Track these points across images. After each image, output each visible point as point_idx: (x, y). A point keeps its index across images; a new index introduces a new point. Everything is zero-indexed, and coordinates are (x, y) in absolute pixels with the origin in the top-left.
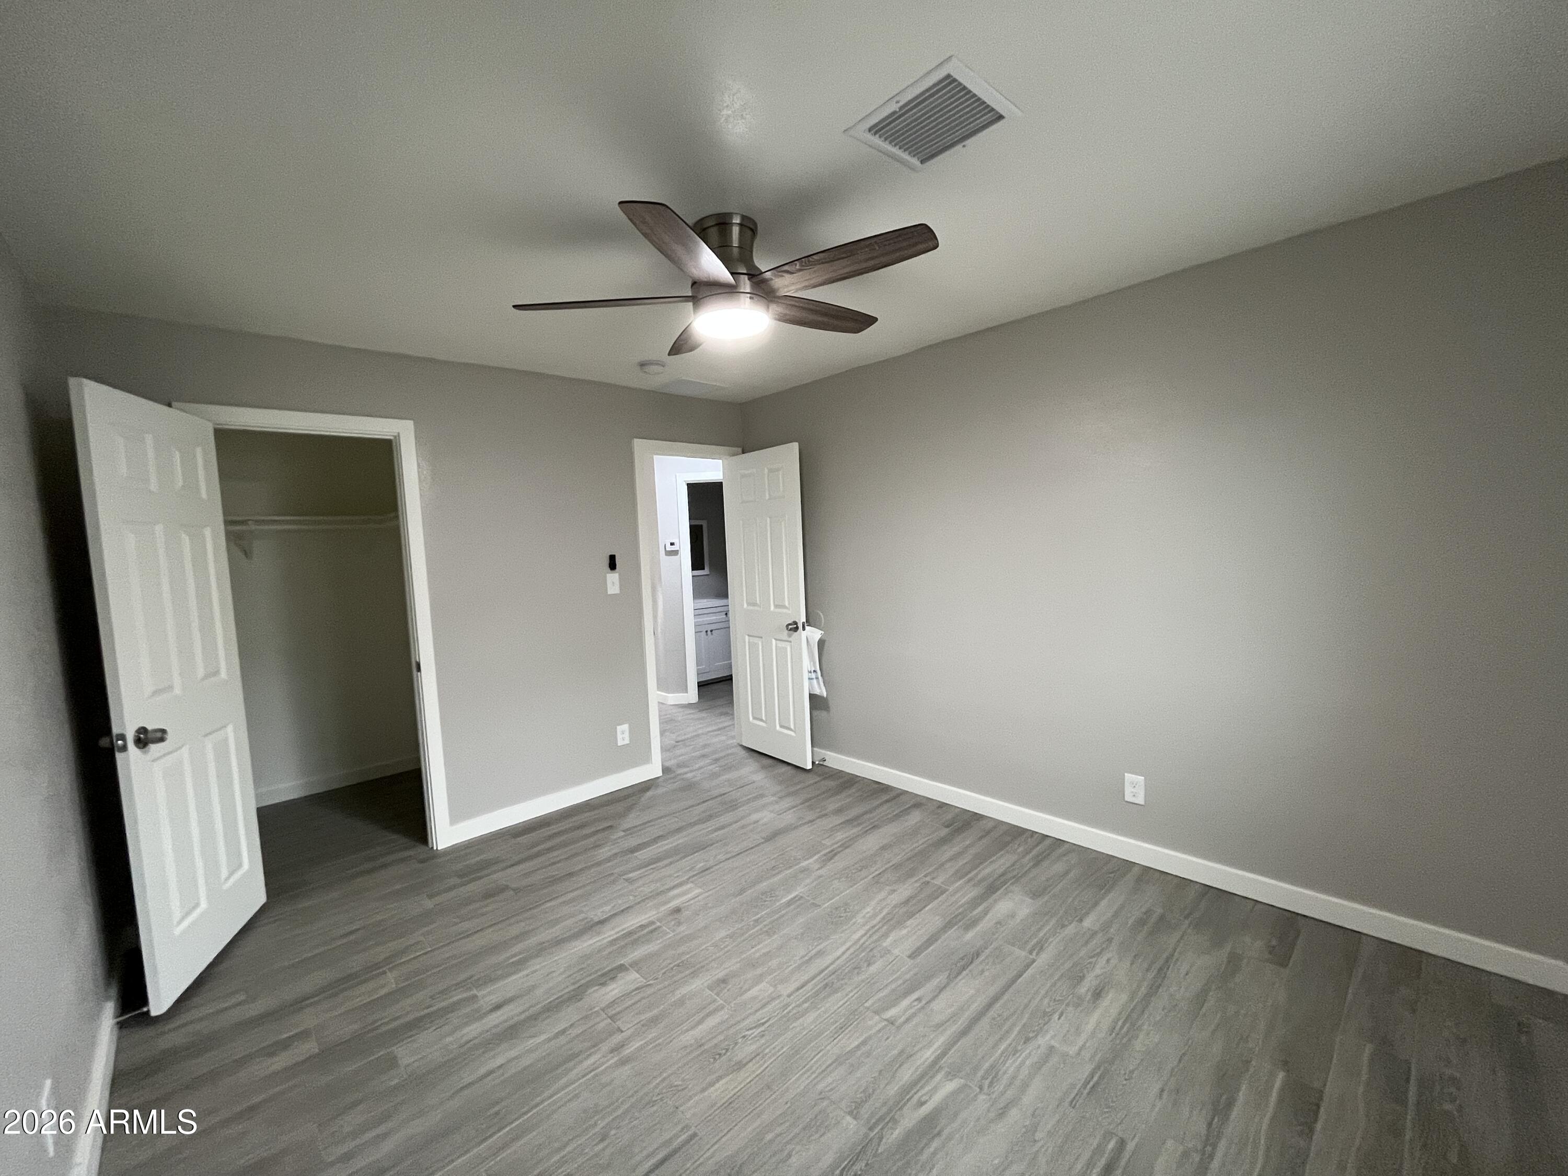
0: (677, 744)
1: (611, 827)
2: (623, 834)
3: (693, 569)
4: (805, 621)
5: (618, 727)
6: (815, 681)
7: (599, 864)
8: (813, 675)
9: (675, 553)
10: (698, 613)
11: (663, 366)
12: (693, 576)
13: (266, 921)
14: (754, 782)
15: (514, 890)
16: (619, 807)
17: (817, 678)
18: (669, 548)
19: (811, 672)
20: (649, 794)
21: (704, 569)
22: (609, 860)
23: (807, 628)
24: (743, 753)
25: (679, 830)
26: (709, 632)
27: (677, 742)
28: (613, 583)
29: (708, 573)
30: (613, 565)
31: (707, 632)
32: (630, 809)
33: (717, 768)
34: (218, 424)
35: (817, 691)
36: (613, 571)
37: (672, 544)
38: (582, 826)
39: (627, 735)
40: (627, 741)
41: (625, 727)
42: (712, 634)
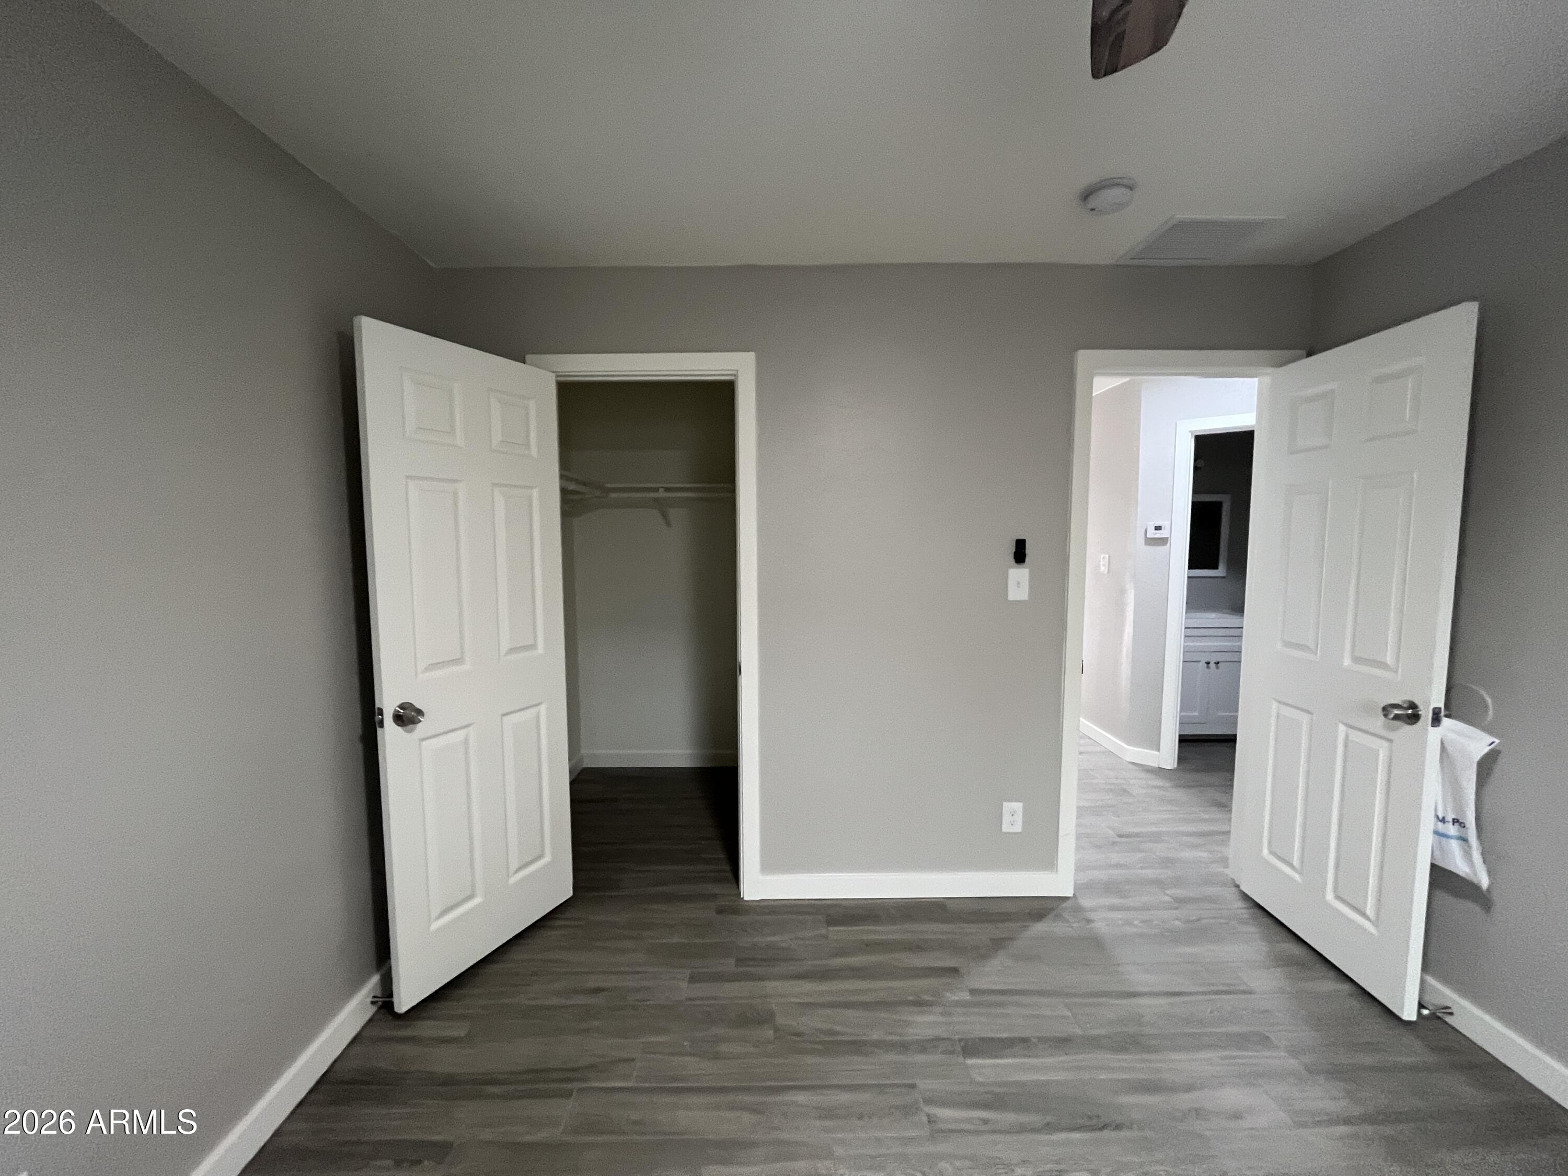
0: (1118, 839)
1: (955, 971)
2: (966, 996)
3: (1190, 567)
4: (1442, 705)
5: (1005, 804)
6: (1455, 845)
7: (904, 1047)
8: (1452, 830)
9: (1163, 541)
10: (1190, 632)
11: (1131, 188)
12: (1189, 577)
13: (562, 923)
14: (1251, 992)
15: (776, 1030)
16: (980, 933)
17: (1464, 839)
18: (1152, 533)
19: (1443, 820)
20: (1039, 928)
21: (1216, 568)
22: (924, 1046)
23: (1446, 722)
24: (1239, 905)
25: (1063, 1043)
26: (1212, 665)
27: (1120, 836)
28: (1019, 583)
29: (1224, 575)
30: (1020, 555)
31: (1208, 663)
32: (998, 944)
33: (1177, 923)
34: (561, 376)
35: (1459, 865)
36: (1022, 565)
37: (1158, 528)
38: (917, 947)
39: (1019, 818)
40: (1018, 828)
41: (1018, 806)
42: (1217, 668)
